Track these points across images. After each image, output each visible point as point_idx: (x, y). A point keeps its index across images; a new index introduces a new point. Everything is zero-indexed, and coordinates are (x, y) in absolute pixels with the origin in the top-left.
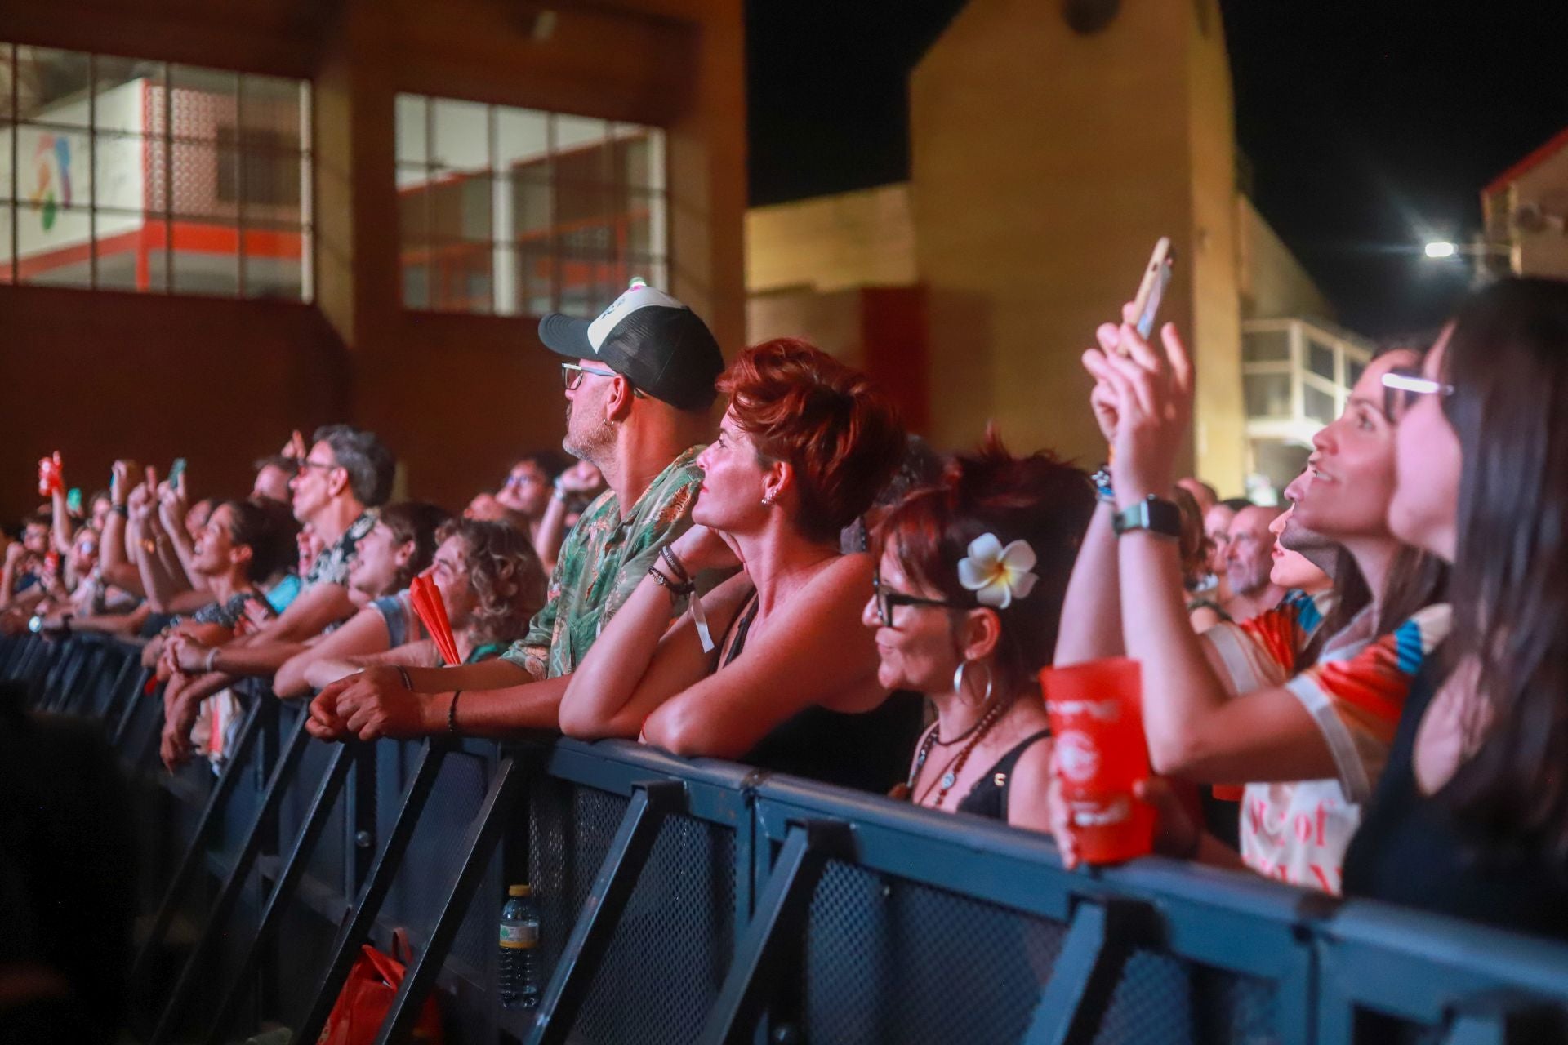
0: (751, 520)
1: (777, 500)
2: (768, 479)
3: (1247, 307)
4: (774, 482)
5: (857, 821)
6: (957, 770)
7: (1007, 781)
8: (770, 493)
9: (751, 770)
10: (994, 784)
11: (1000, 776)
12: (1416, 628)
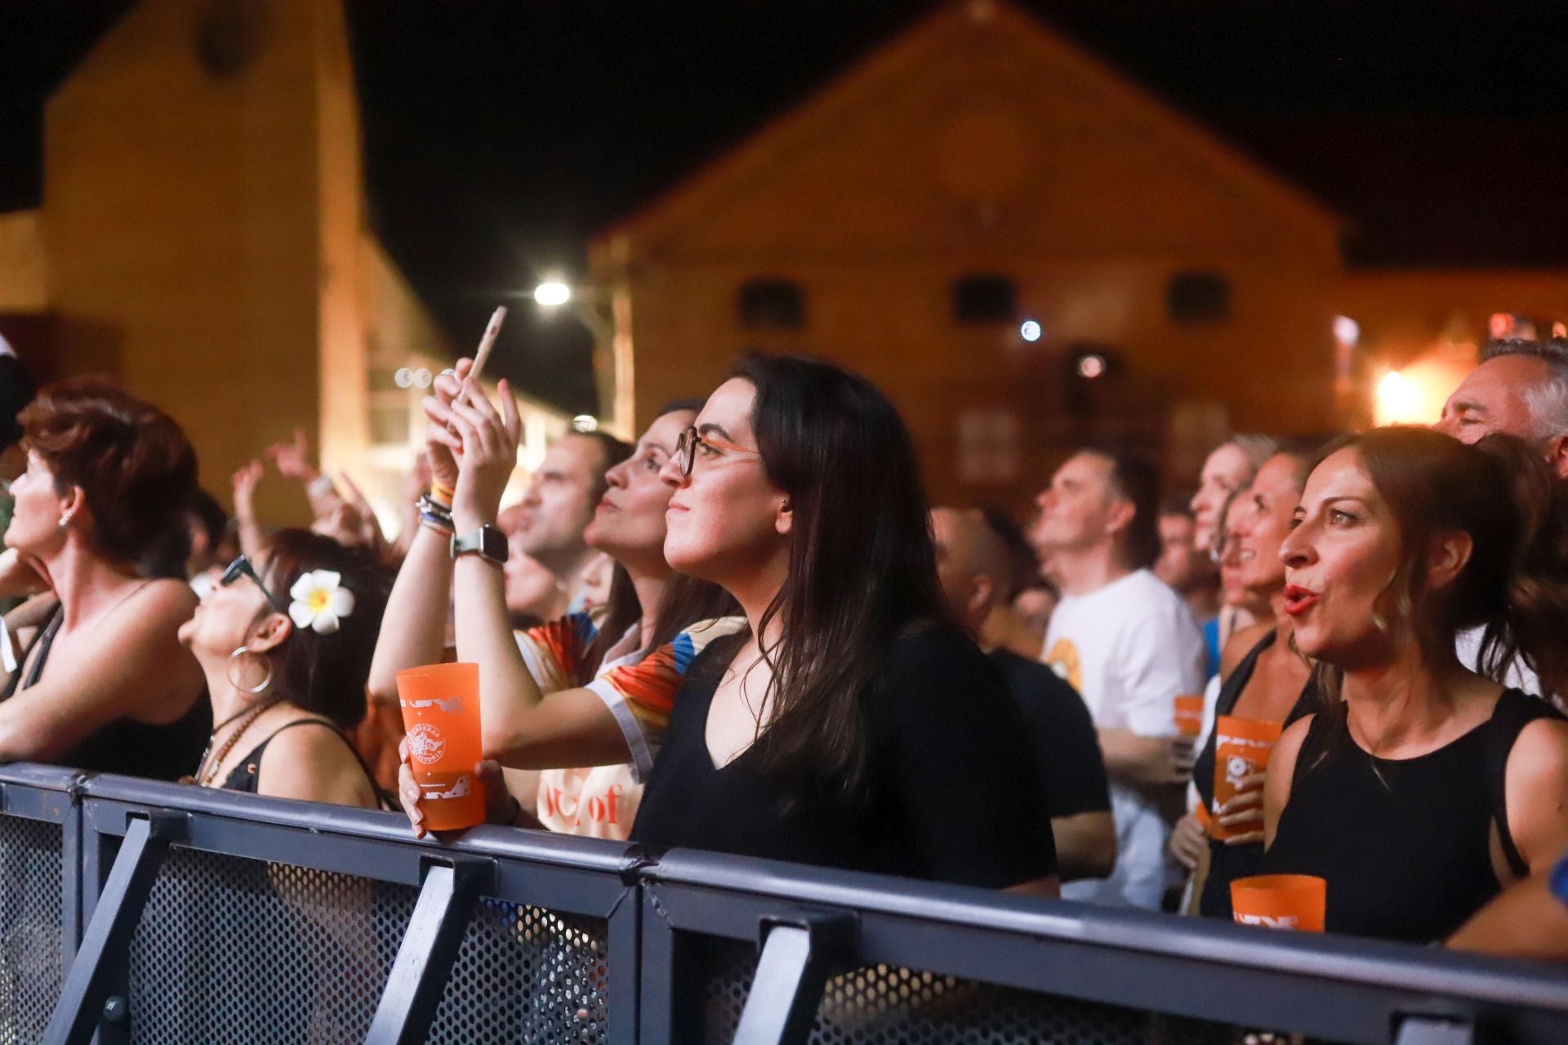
0: (54, 542)
1: (73, 522)
2: (64, 503)
3: (371, 343)
4: (70, 505)
5: (192, 811)
6: (221, 760)
7: (257, 770)
8: (67, 515)
9: (73, 772)
10: (248, 772)
11: (251, 766)
12: (687, 638)
